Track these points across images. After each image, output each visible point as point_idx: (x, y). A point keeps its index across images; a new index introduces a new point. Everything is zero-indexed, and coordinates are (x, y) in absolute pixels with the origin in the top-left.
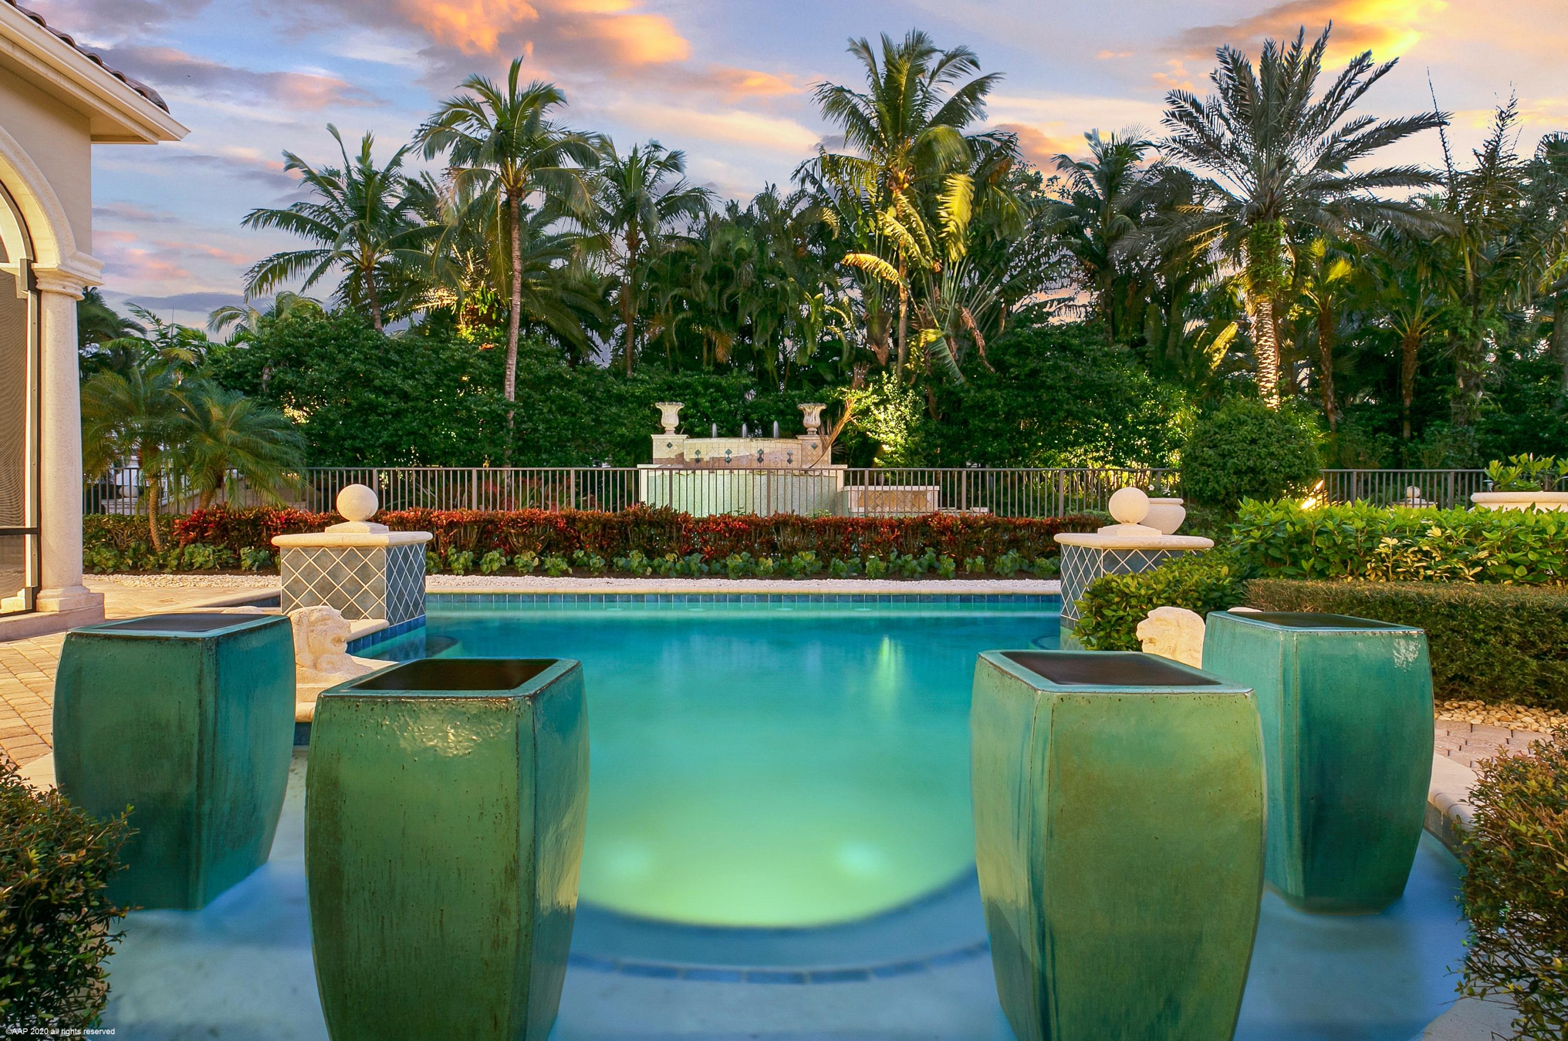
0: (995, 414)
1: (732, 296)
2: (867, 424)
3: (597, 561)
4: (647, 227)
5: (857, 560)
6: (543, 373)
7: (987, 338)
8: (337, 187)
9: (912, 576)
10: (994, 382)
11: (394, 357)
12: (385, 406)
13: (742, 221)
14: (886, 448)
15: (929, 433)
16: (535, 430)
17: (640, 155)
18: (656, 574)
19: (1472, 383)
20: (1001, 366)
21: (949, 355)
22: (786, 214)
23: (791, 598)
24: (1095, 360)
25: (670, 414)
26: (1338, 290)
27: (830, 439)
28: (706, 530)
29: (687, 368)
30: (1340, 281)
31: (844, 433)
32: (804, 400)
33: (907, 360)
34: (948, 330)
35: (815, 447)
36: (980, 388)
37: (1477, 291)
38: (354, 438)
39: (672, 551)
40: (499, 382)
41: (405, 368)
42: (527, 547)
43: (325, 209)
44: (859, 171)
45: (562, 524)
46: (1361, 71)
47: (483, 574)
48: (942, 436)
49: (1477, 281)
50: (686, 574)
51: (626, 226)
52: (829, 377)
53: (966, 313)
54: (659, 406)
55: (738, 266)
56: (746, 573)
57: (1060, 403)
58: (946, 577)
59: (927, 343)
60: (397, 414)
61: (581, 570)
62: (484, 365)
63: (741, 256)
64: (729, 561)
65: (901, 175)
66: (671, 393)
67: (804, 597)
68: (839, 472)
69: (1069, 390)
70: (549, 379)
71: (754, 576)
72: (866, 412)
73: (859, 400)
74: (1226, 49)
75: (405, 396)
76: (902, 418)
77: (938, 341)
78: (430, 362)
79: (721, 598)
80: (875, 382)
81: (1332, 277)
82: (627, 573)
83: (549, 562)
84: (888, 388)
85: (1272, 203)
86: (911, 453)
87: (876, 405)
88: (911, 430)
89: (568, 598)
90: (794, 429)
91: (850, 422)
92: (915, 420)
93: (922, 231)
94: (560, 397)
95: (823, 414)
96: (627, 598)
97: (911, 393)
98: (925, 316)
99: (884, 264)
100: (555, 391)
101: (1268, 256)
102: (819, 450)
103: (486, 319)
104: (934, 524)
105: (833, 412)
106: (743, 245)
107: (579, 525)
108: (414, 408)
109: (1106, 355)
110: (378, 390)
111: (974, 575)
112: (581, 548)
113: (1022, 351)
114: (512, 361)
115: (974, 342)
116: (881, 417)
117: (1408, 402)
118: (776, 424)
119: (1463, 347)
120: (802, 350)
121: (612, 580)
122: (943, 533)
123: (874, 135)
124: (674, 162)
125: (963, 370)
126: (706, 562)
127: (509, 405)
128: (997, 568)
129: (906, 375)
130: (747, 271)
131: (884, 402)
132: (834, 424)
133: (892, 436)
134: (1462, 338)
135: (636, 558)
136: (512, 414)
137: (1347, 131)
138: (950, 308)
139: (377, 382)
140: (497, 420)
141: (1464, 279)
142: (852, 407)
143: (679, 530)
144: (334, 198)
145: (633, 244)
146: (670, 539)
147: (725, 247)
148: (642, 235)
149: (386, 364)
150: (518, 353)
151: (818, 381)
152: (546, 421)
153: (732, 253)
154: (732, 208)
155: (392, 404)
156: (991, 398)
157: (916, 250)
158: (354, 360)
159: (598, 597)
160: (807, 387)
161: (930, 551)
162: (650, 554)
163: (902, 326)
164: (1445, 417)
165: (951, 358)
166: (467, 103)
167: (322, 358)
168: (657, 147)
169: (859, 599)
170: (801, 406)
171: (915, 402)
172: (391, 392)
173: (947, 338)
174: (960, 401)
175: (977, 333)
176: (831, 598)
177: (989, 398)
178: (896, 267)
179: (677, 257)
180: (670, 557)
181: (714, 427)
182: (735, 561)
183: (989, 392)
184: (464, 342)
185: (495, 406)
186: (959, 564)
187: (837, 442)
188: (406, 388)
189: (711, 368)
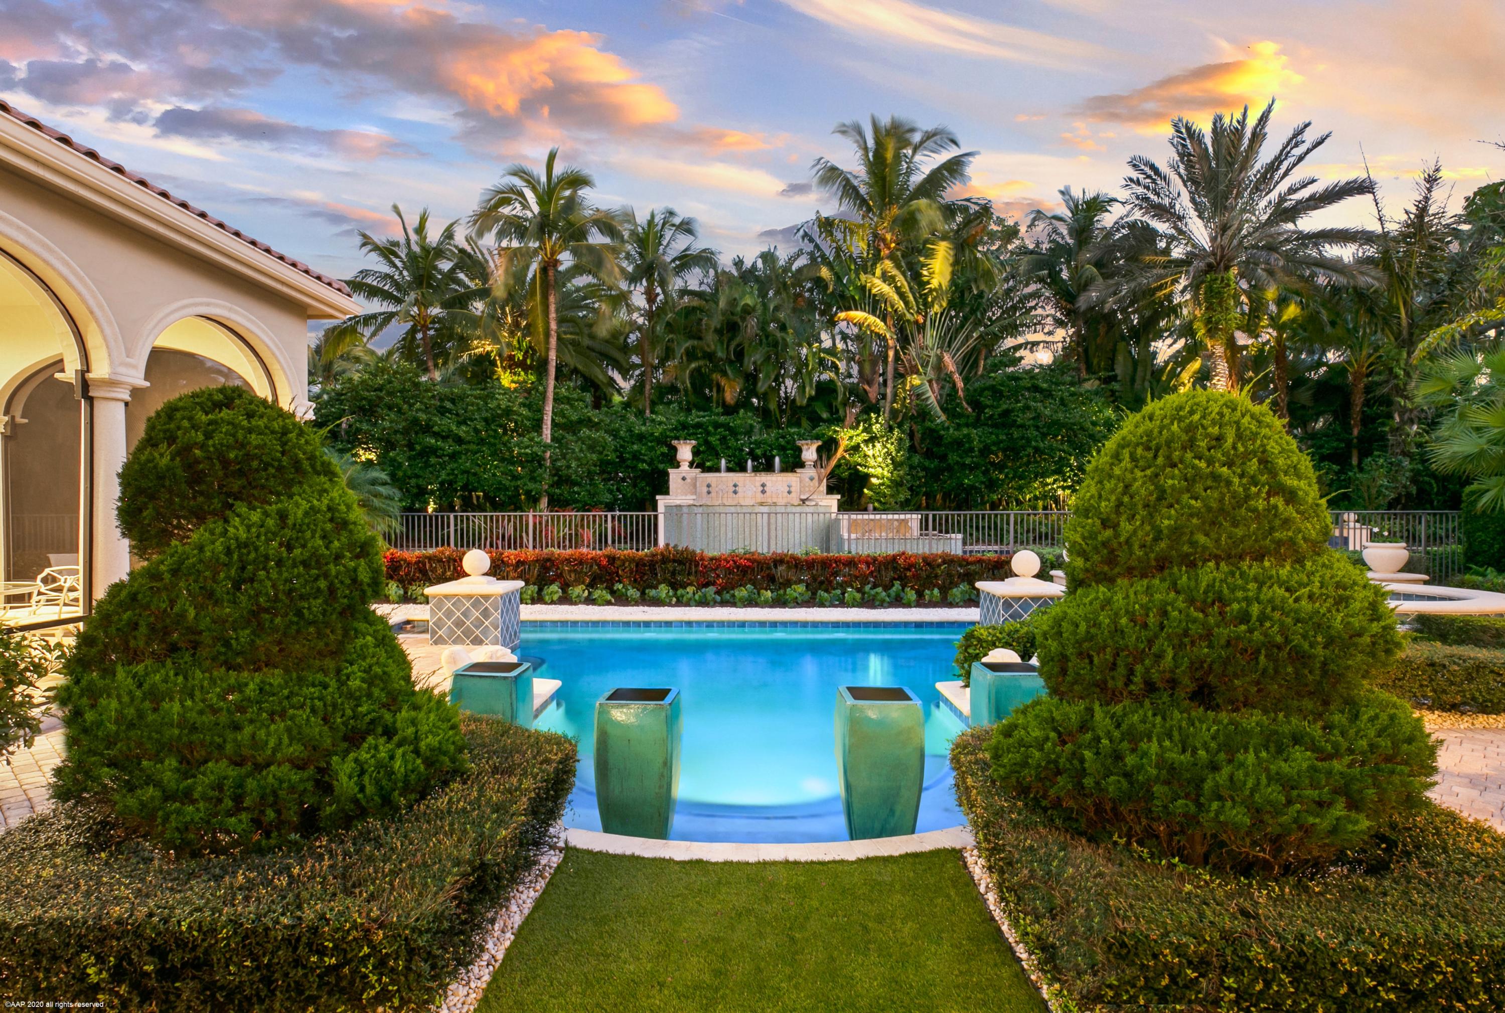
0: (971, 450)
1: (738, 345)
2: (857, 458)
3: (633, 593)
4: (663, 284)
5: (838, 592)
6: (574, 417)
7: (966, 380)
8: (397, 256)
9: (882, 605)
10: (971, 420)
11: (448, 405)
12: (442, 449)
13: (747, 275)
14: (874, 481)
15: (912, 467)
16: (569, 467)
17: (656, 220)
18: (680, 603)
19: (1406, 417)
20: (977, 405)
21: (932, 398)
22: (787, 269)
23: (785, 624)
24: (1062, 400)
25: (685, 452)
26: (1292, 329)
27: (824, 472)
28: (718, 567)
29: (699, 409)
30: (1293, 321)
31: (838, 466)
32: (802, 437)
33: (894, 401)
34: (931, 373)
35: (812, 479)
36: (958, 427)
37: (1411, 334)
38: (417, 477)
39: (691, 584)
40: (538, 426)
41: (457, 415)
42: (578, 582)
43: (387, 276)
44: (852, 232)
45: (605, 562)
46: (1296, 145)
47: (546, 603)
48: (924, 469)
49: (1411, 326)
50: (703, 603)
51: (644, 283)
52: (825, 415)
53: (947, 358)
54: (675, 442)
55: (743, 319)
56: (751, 603)
57: (1029, 441)
58: (908, 605)
59: (912, 386)
60: (453, 456)
61: (622, 600)
62: (524, 411)
63: (747, 311)
64: (736, 593)
65: (888, 237)
66: (685, 430)
67: (794, 624)
68: (833, 501)
69: (1037, 428)
70: (580, 422)
71: (757, 605)
72: (856, 448)
73: (851, 438)
74: (1180, 120)
75: (459, 441)
76: (889, 453)
77: (922, 385)
78: (479, 409)
79: (731, 624)
80: (865, 421)
81: (1285, 318)
82: (657, 602)
83: (597, 594)
84: (876, 428)
85: (1222, 257)
86: (896, 484)
87: (866, 442)
88: (896, 465)
89: (615, 624)
90: (794, 464)
91: (843, 457)
92: (900, 456)
93: (906, 289)
94: (589, 437)
95: (819, 450)
96: (660, 624)
97: (896, 432)
98: (909, 361)
99: (872, 319)
100: (585, 432)
101: (1220, 304)
102: (816, 482)
103: (522, 365)
104: (901, 561)
105: (828, 447)
106: (748, 301)
107: (618, 563)
108: (467, 451)
109: (1073, 394)
110: (436, 435)
111: (932, 604)
112: (620, 582)
113: (996, 392)
114: (549, 408)
115: (954, 385)
116: (870, 453)
117: (1356, 432)
118: (777, 459)
119: (1397, 385)
120: (802, 389)
121: (646, 608)
122: (909, 569)
123: (864, 202)
124: (686, 227)
125: (944, 410)
126: (718, 593)
127: (547, 446)
128: (950, 599)
129: (894, 413)
130: (752, 323)
131: (872, 440)
132: (829, 458)
133: (879, 470)
134: (1397, 377)
135: (663, 590)
136: (548, 454)
137: (1292, 190)
138: (932, 354)
139: (436, 429)
140: (537, 460)
141: (1399, 324)
142: (844, 443)
143: (697, 566)
144: (395, 266)
145: (651, 297)
146: (689, 574)
147: (733, 302)
148: (659, 290)
149: (442, 411)
150: (555, 400)
151: (816, 420)
152: (578, 459)
153: (739, 309)
154: (739, 263)
155: (449, 447)
156: (968, 436)
157: (901, 305)
158: (418, 410)
159: (637, 624)
160: (805, 423)
161: (897, 584)
162: (674, 586)
163: (890, 368)
164: (1384, 448)
165: (932, 400)
166: (513, 190)
167: (390, 408)
168: (671, 213)
169: (836, 625)
170: (799, 443)
171: (900, 440)
172: (447, 437)
173: (930, 381)
174: (941, 437)
175: (957, 377)
176: (815, 625)
177: (965, 436)
178: (884, 320)
179: (689, 311)
180: (690, 589)
181: (723, 462)
182: (742, 593)
183: (965, 431)
184: (507, 391)
185: (535, 449)
186: (920, 594)
187: (831, 475)
188: (462, 434)
189: (720, 410)
